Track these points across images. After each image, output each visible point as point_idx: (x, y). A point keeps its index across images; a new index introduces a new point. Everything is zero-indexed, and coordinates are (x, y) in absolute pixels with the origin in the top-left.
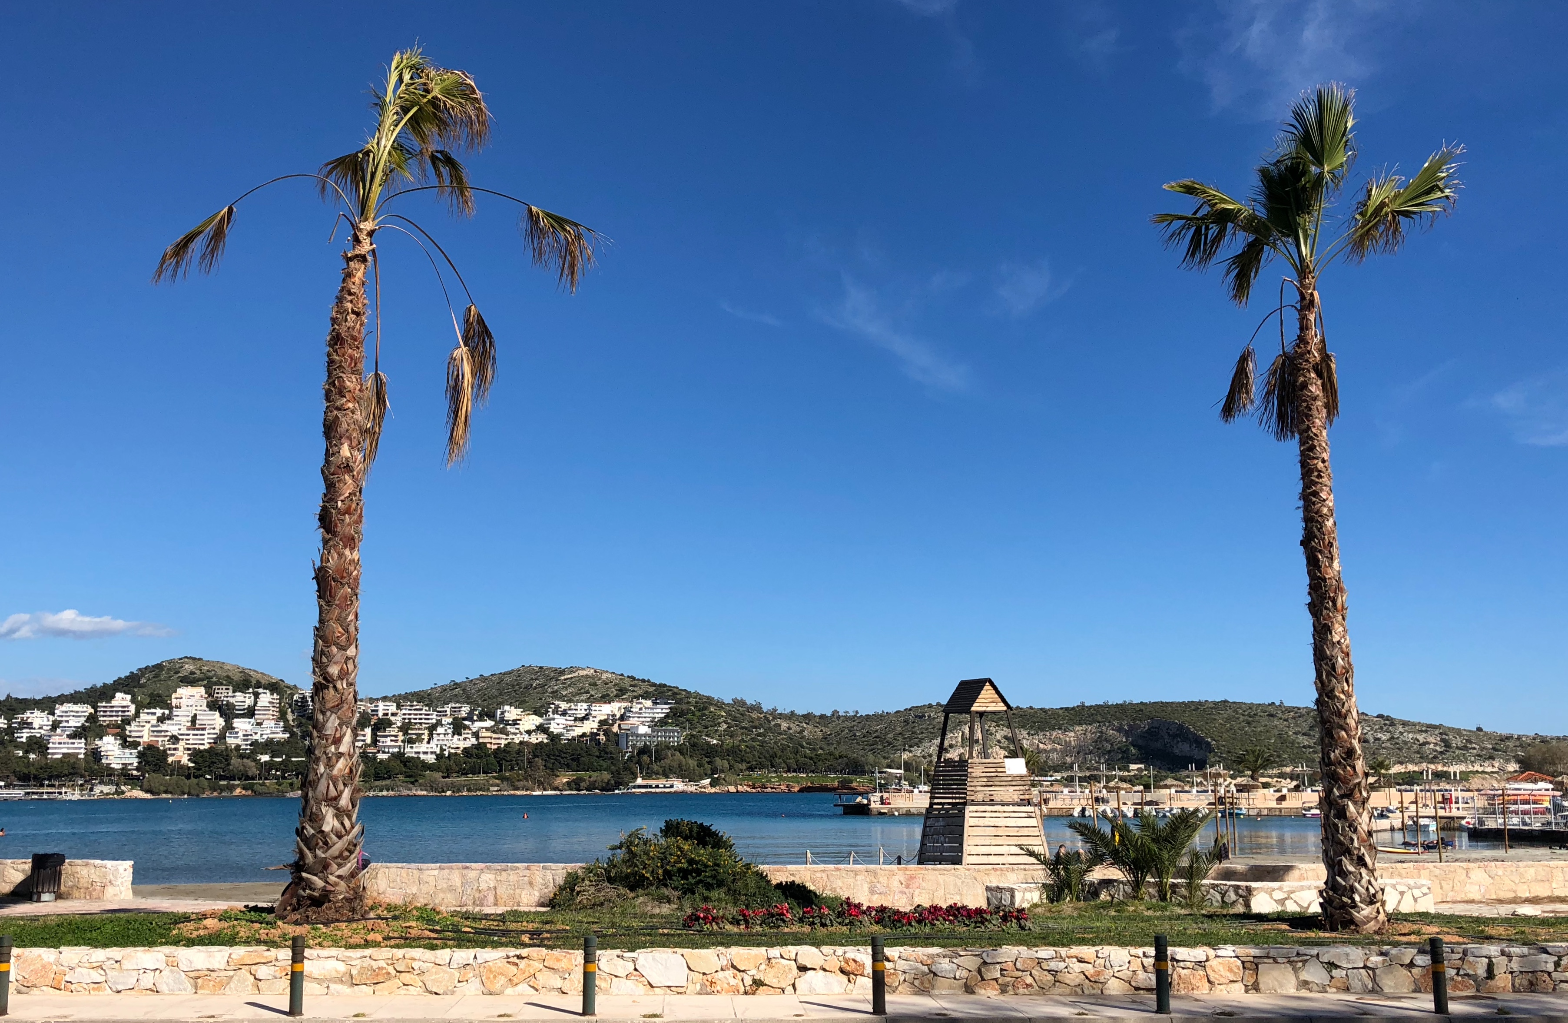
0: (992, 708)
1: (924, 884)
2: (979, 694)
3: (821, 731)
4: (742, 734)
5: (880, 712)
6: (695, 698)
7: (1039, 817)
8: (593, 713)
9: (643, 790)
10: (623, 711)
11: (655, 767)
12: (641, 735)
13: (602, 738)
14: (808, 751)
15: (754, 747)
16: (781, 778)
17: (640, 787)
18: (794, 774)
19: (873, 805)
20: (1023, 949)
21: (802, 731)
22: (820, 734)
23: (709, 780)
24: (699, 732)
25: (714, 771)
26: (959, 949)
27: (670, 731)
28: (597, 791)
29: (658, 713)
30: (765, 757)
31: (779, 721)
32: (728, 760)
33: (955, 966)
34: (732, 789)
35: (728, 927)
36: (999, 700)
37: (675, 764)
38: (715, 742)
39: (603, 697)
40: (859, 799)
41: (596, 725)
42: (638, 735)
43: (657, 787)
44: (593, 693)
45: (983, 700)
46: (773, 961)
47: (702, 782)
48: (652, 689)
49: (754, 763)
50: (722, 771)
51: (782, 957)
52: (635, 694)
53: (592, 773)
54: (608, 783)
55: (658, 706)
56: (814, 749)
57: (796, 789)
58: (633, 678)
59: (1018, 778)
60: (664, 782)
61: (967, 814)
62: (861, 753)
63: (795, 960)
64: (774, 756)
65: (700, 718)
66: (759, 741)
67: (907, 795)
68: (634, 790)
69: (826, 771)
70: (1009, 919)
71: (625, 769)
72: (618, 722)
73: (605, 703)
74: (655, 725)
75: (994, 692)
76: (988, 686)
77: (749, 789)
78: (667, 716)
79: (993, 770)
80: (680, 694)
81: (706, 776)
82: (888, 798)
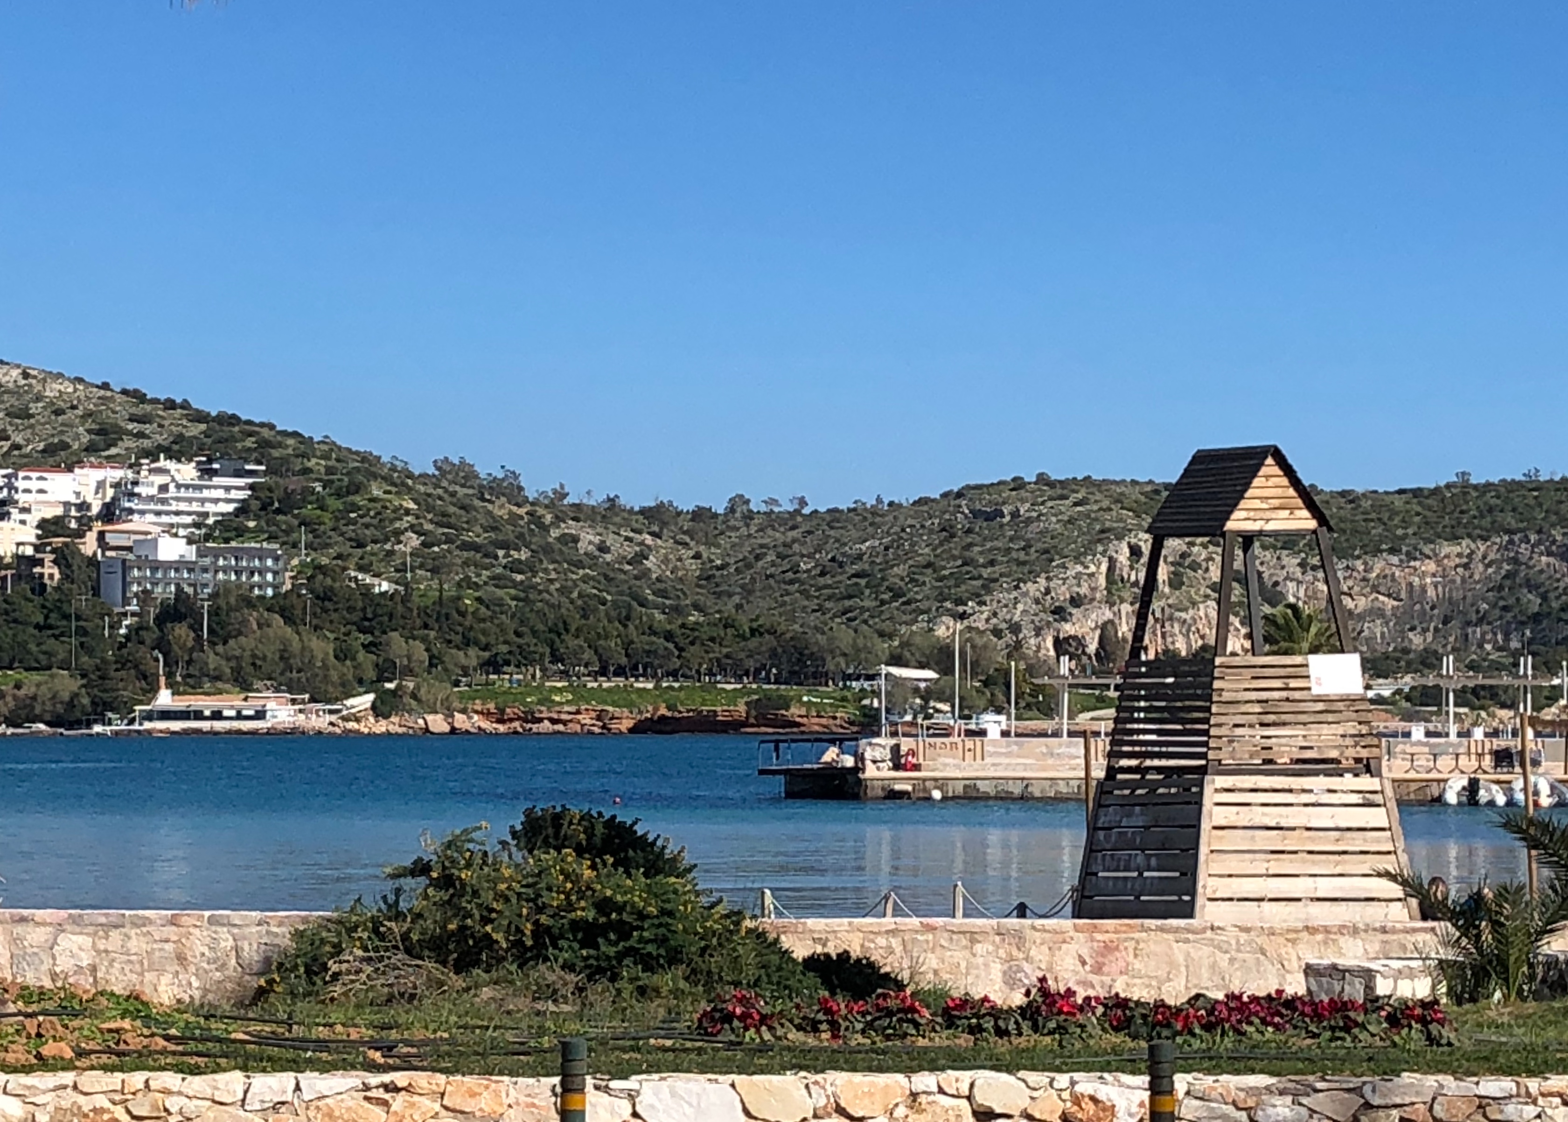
0: (1281, 522)
1: (1137, 965)
2: (1247, 486)
3: (697, 556)
4: (466, 563)
5: (871, 502)
6: (326, 457)
7: (1392, 805)
8: (22, 498)
9: (176, 726)
10: (110, 493)
11: (212, 660)
12: (168, 566)
13: (50, 571)
14: (658, 616)
15: (500, 603)
16: (580, 694)
17: (166, 715)
18: (620, 681)
19: (871, 772)
20: (1448, 1080)
21: (641, 557)
22: (693, 566)
23: (371, 697)
24: (339, 557)
25: (385, 671)
26: (1311, 1078)
27: (252, 554)
28: (42, 726)
29: (216, 501)
30: (534, 633)
31: (571, 527)
32: (424, 640)
33: (1304, 1111)
34: (438, 723)
35: (794, 1036)
36: (1299, 502)
37: (271, 651)
38: (385, 586)
39: (50, 450)
40: (831, 754)
41: (30, 534)
42: (156, 566)
43: (217, 715)
44: (19, 439)
45: (1257, 504)
46: (923, 1099)
47: (349, 702)
48: (196, 430)
49: (504, 648)
50: (409, 671)
51: (941, 1091)
52: (146, 443)
53: (24, 675)
54: (71, 704)
55: (216, 480)
56: (677, 610)
57: (626, 725)
58: (139, 397)
59: (1340, 706)
60: (239, 703)
61: (1209, 797)
62: (813, 619)
63: (969, 1098)
64: (559, 629)
65: (340, 516)
66: (515, 585)
67: (969, 743)
68: (148, 725)
69: (710, 673)
70: (1404, 1022)
71: (122, 663)
72: (98, 526)
73: (56, 468)
74: (207, 537)
75: (1285, 481)
76: (1270, 467)
77: (486, 725)
78: (243, 509)
79: (1278, 684)
80: (280, 445)
81: (362, 684)
82: (912, 753)
